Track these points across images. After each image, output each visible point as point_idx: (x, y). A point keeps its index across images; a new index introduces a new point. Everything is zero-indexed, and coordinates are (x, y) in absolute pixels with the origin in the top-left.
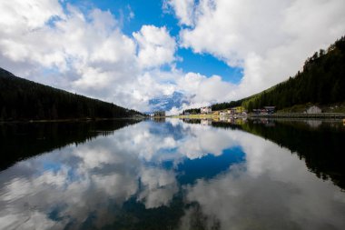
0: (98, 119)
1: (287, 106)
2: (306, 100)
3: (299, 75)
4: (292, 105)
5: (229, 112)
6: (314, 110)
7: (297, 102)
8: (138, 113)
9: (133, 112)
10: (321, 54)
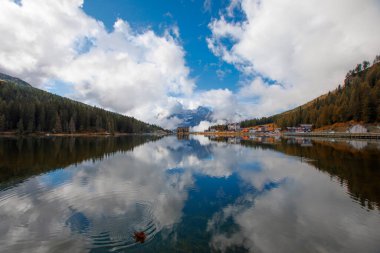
0: (117, 134)
1: (326, 124)
2: (349, 118)
3: (340, 91)
4: (332, 123)
5: (260, 129)
6: (358, 129)
7: (338, 120)
8: (160, 129)
9: (154, 128)
10: (365, 66)
